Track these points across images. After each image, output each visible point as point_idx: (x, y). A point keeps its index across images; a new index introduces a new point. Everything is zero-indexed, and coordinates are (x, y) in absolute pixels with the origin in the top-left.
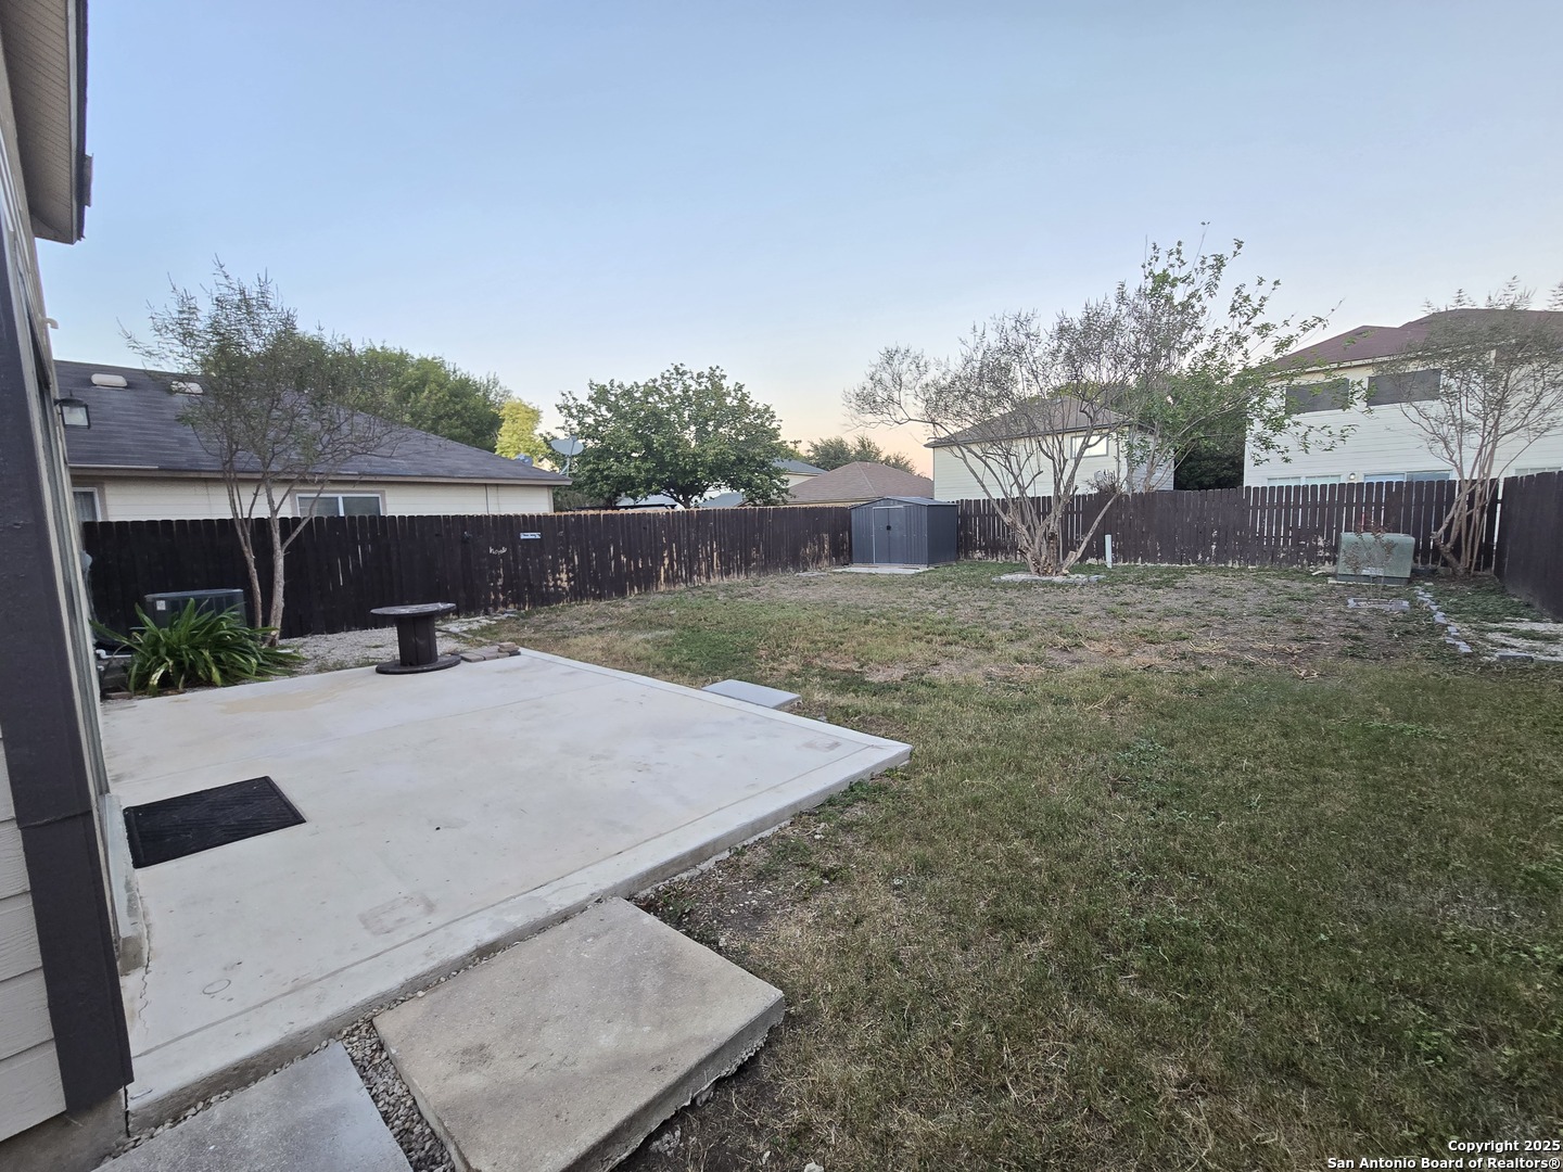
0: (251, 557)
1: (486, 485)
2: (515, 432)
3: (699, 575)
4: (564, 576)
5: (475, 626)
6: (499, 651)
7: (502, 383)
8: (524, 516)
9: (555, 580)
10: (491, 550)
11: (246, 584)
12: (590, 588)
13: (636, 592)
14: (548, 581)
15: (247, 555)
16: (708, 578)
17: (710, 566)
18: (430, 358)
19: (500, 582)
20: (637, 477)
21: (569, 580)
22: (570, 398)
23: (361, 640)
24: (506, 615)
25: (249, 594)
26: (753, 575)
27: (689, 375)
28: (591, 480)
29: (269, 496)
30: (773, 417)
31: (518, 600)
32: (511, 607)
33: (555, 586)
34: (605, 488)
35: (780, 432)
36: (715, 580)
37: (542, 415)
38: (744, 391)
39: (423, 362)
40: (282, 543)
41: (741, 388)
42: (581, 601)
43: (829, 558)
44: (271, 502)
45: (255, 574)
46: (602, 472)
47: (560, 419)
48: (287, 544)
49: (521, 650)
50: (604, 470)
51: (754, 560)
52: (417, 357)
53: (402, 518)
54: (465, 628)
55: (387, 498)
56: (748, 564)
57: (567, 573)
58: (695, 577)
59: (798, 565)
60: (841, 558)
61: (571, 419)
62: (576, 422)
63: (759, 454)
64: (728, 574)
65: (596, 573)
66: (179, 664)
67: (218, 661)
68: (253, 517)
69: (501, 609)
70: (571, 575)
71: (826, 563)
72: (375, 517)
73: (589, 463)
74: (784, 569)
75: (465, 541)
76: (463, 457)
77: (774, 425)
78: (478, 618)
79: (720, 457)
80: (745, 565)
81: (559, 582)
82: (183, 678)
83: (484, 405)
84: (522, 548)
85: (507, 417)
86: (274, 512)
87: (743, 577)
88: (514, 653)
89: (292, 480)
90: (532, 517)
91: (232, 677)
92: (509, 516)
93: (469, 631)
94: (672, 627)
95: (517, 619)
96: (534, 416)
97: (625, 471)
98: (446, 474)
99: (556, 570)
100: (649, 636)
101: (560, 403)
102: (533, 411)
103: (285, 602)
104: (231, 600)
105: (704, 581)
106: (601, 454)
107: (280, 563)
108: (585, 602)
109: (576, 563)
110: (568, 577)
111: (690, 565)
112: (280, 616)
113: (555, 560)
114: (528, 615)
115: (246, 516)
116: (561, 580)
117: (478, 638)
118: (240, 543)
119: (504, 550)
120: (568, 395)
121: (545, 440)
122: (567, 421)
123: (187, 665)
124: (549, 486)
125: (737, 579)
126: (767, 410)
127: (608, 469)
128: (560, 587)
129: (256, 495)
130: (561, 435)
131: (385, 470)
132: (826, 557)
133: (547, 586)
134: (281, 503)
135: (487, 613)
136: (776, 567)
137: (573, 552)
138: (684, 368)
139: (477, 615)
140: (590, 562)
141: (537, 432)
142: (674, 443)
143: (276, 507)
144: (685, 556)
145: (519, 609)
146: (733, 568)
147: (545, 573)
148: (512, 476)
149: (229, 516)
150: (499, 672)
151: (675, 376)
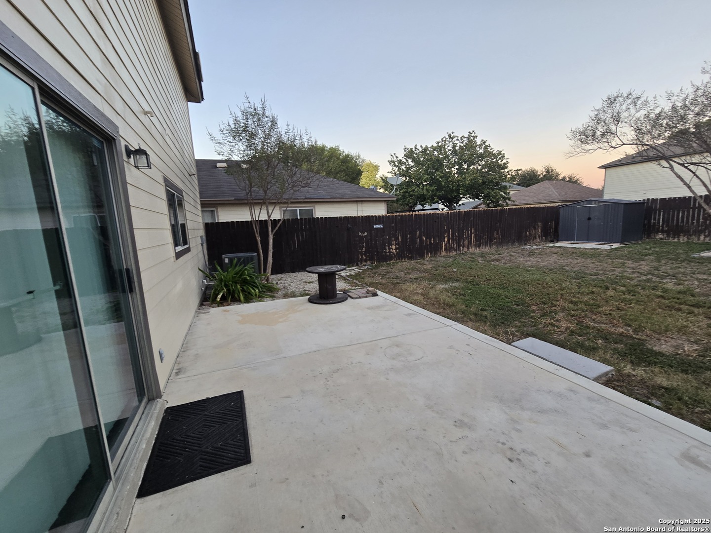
0: (259, 239)
1: (357, 201)
2: (368, 177)
3: (463, 247)
4: (394, 247)
5: (353, 273)
6: (367, 293)
7: (362, 157)
8: (376, 216)
9: (389, 249)
10: (360, 234)
11: (258, 252)
12: (406, 253)
13: (430, 256)
14: (386, 250)
15: (257, 238)
16: (468, 248)
17: (470, 242)
18: (334, 147)
19: (364, 250)
20: (427, 194)
21: (396, 249)
22: (395, 157)
23: (304, 278)
24: (366, 267)
25: (259, 255)
26: (494, 247)
27: (456, 138)
28: (404, 197)
29: (267, 210)
30: (504, 156)
31: (372, 259)
32: (369, 263)
33: (390, 252)
34: (411, 201)
35: (508, 165)
36: (472, 250)
37: (380, 168)
38: (486, 144)
39: (331, 149)
40: (272, 231)
41: (484, 143)
42: (402, 260)
43: (541, 237)
44: (268, 212)
45: (261, 247)
46: (409, 193)
47: (390, 168)
48: (274, 232)
49: (379, 292)
50: (410, 192)
51: (495, 239)
52: (329, 147)
53: (322, 218)
54: (348, 274)
55: (316, 209)
56: (491, 241)
57: (395, 246)
58: (461, 248)
59: (521, 242)
60: (549, 238)
61: (395, 167)
62: (397, 168)
63: (495, 179)
64: (479, 246)
65: (409, 245)
66: (228, 290)
67: (243, 291)
68: (260, 219)
69: (364, 263)
70: (397, 246)
71: (539, 240)
72: (310, 218)
73: (403, 188)
74: (513, 243)
75: (348, 229)
76: (346, 189)
77: (504, 161)
78: (354, 268)
79: (473, 181)
80: (490, 242)
81: (391, 250)
82: (230, 297)
83: (355, 166)
84: (374, 233)
85: (364, 170)
86: (269, 217)
87: (488, 248)
88: (375, 295)
89: (276, 202)
90: (379, 216)
91: (248, 299)
92: (369, 216)
93: (350, 276)
94: (457, 281)
95: (372, 269)
96: (376, 168)
97: (421, 192)
98: (340, 197)
99: (390, 244)
100: (446, 286)
101: (390, 160)
102: (376, 166)
103: (273, 260)
104: (252, 258)
105: (466, 250)
106: (409, 184)
107: (271, 241)
108: (404, 260)
109: (400, 240)
110: (396, 247)
111: (459, 241)
112: (271, 267)
113: (390, 238)
114: (377, 267)
115: (257, 219)
116: (392, 249)
117: (355, 281)
118: (254, 232)
119: (366, 234)
120: (394, 156)
121: (382, 179)
122: (393, 168)
123: (231, 291)
124: (385, 201)
125: (485, 249)
126: (500, 153)
127: (412, 191)
128: (392, 252)
129: (261, 209)
130: (389, 175)
131: (315, 196)
132: (539, 237)
133: (386, 252)
134: (272, 213)
135: (357, 265)
136: (508, 242)
137: (398, 235)
138: (454, 135)
139: (353, 266)
140: (407, 239)
141: (377, 176)
142: (447, 176)
143: (270, 214)
144: (456, 236)
145: (372, 263)
146: (483, 242)
147: (385, 245)
148: (368, 196)
149: (250, 219)
150: (368, 308)
151: (448, 140)
